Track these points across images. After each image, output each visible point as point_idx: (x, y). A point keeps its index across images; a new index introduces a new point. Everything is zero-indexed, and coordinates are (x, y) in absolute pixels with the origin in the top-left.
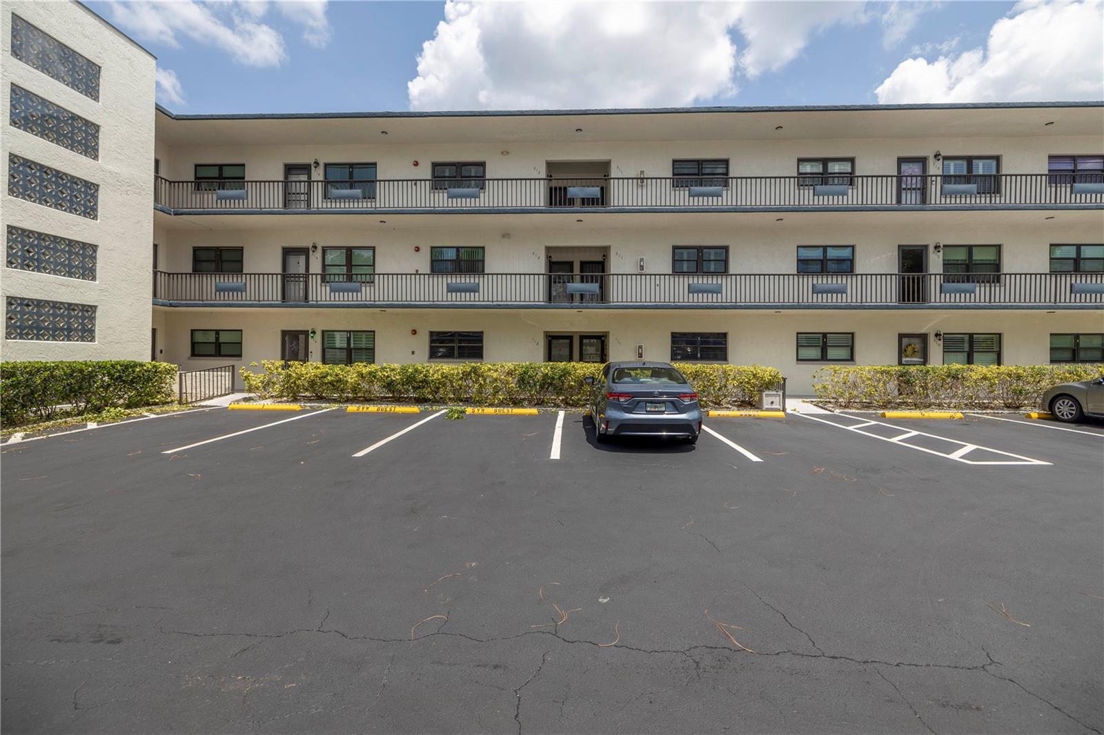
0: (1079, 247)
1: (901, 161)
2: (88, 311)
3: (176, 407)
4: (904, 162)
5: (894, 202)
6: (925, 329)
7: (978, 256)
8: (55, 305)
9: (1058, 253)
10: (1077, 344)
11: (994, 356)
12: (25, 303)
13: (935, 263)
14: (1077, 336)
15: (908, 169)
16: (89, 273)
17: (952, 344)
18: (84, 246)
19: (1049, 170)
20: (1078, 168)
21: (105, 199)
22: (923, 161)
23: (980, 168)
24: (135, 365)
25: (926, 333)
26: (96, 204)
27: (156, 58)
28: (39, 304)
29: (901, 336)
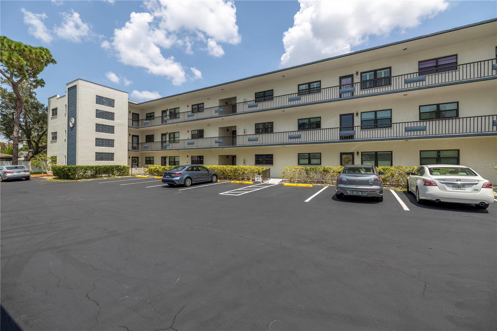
0: (438, 105)
1: (341, 78)
2: (113, 154)
3: (130, 176)
4: (342, 78)
5: (338, 97)
6: (352, 150)
7: (380, 115)
8: (105, 153)
9: (424, 110)
10: (439, 156)
11: (390, 162)
12: (99, 153)
13: (357, 121)
14: (439, 151)
15: (344, 81)
16: (112, 146)
17: (366, 156)
18: (111, 140)
19: (419, 69)
20: (439, 65)
21: (116, 129)
22: (352, 76)
23: (383, 74)
24: (119, 166)
25: (353, 152)
26: (114, 130)
27: (128, 93)
28: (102, 153)
29: (342, 154)
